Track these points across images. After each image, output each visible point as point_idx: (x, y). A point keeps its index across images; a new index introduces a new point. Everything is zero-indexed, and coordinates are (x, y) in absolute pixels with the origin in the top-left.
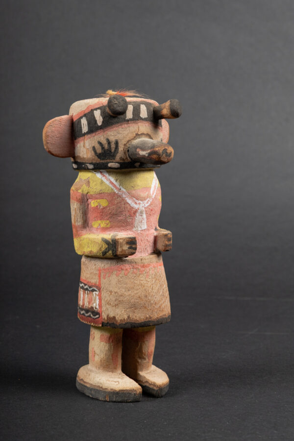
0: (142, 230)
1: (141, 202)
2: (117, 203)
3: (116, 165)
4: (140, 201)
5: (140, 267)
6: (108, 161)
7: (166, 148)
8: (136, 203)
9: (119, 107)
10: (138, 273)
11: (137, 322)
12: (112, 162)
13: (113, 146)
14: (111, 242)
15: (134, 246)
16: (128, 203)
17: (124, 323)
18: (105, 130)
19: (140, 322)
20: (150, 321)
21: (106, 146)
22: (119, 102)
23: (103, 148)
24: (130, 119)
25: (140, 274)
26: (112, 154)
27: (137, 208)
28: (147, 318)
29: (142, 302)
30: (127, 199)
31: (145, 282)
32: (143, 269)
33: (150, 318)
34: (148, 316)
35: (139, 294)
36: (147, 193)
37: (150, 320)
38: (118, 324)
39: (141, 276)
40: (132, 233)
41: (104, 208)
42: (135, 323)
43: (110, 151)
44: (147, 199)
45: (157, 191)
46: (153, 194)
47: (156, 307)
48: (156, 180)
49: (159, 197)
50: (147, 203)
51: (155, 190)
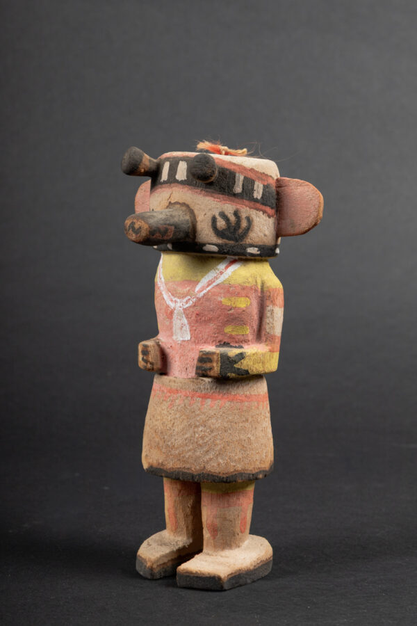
0: (183, 341)
5: (166, 391)
15: (145, 358)
24: (164, 181)
25: (163, 400)
27: (172, 308)
29: (157, 440)
30: (163, 292)
36: (188, 289)
39: (164, 402)
40: (171, 342)
44: (186, 296)
45: (213, 287)
46: (201, 291)
47: (173, 452)
48: (221, 273)
49: (219, 299)
50: (187, 302)
51: (208, 286)
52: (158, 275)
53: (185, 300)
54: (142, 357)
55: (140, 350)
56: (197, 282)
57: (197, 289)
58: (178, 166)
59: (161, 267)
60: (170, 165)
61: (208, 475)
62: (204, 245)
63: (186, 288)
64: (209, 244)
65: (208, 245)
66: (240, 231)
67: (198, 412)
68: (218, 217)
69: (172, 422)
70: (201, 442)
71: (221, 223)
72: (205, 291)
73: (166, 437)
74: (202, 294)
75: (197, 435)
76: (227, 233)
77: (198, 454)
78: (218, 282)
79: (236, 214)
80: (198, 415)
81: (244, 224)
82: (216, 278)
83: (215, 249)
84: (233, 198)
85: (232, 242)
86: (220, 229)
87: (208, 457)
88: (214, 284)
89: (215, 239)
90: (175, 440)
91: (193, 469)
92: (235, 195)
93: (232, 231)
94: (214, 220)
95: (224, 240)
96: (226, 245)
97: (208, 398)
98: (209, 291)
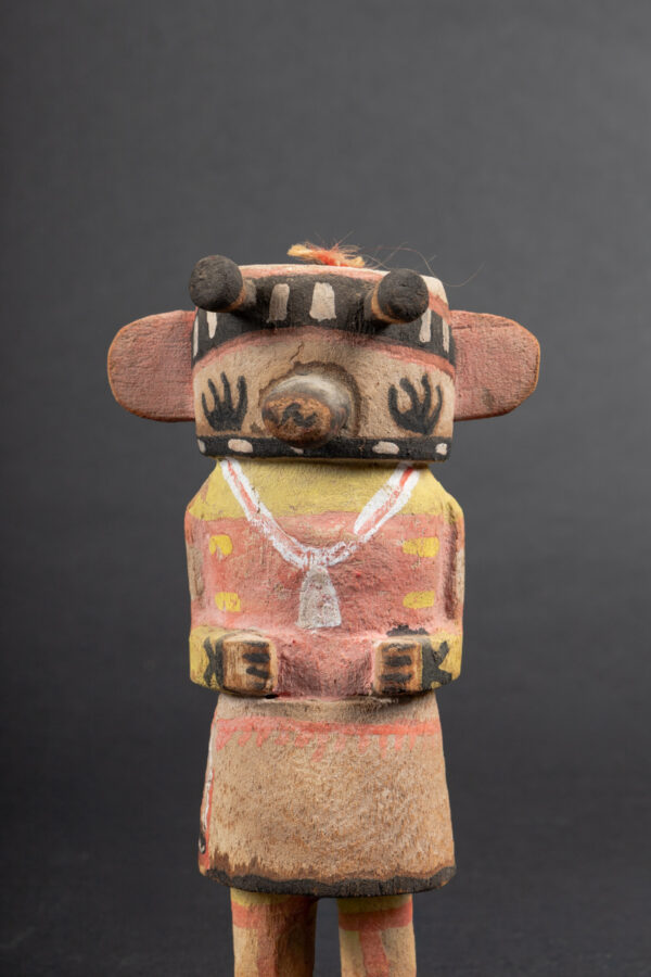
0: (324, 629)
1: (316, 551)
2: (250, 548)
3: (243, 446)
4: (311, 548)
5: (297, 730)
6: (229, 433)
7: (299, 401)
8: (299, 553)
9: (208, 288)
10: (290, 744)
11: (275, 879)
12: (236, 437)
13: (235, 394)
14: (214, 650)
15: (260, 667)
16: (275, 550)
17: (242, 875)
18: (220, 349)
19: (282, 878)
20: (307, 881)
21: (221, 392)
22: (210, 277)
23: (217, 398)
24: (279, 321)
25: (295, 748)
26: (234, 415)
27: (300, 566)
28: (301, 871)
29: (292, 826)
30: (272, 538)
31: (306, 771)
32: (308, 735)
33: (312, 871)
34: (304, 865)
35: (284, 802)
36: (338, 528)
37: (311, 878)
38: (231, 876)
39: (298, 751)
40: (293, 633)
41: (226, 559)
42: (268, 880)
43: (230, 407)
44: (334, 543)
45: (386, 523)
46: (366, 531)
47: (335, 845)
48: (397, 494)
49: (398, 543)
50: (337, 554)
51: (377, 521)
52: (244, 505)
53: (333, 550)
54: (246, 666)
55: (240, 654)
56: (355, 514)
57: (357, 528)
58: (312, 294)
59: (248, 489)
60: (291, 291)
61: (406, 879)
62: (375, 442)
63: (333, 526)
64: (385, 440)
65: (381, 443)
66: (431, 413)
67: (377, 762)
68: (399, 388)
69: (327, 788)
70: (389, 818)
71: (404, 401)
72: (373, 531)
73: (315, 817)
74: (368, 536)
75: (381, 807)
76: (413, 418)
77: (385, 841)
78: (394, 510)
79: (425, 381)
80: (378, 767)
81: (435, 401)
82: (390, 504)
83: (393, 449)
84: (418, 352)
85: (419, 435)
86: (402, 411)
87: (401, 845)
88: (388, 516)
89: (396, 432)
90: (338, 821)
91: (379, 872)
92: (422, 346)
93: (419, 413)
94: (393, 394)
95: (408, 432)
96: (411, 440)
97: (390, 733)
98: (380, 530)
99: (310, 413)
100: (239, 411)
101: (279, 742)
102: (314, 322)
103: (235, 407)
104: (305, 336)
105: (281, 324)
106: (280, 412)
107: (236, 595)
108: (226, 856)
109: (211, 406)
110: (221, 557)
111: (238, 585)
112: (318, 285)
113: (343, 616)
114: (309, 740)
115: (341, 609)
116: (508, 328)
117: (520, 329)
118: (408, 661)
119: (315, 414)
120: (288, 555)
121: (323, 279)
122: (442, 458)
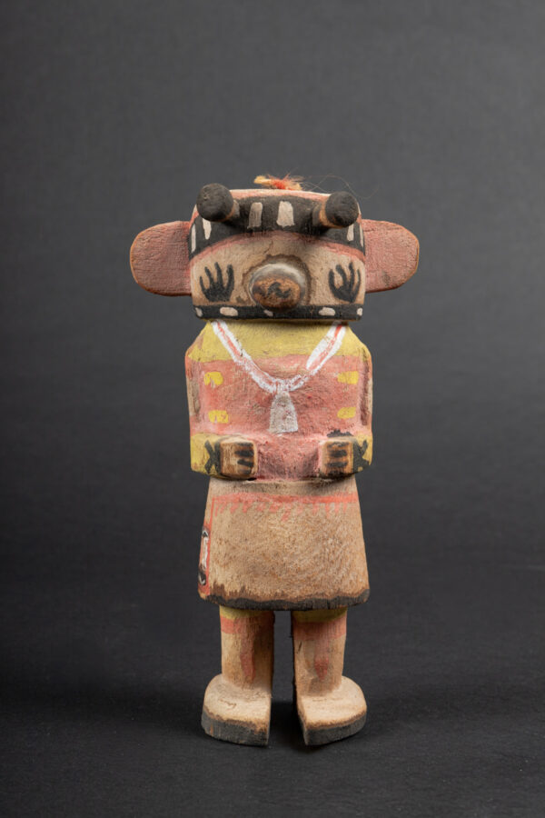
0: (287, 433)
1: (282, 381)
2: (236, 381)
3: (232, 312)
4: (278, 380)
5: (271, 501)
6: (220, 303)
8: (270, 383)
10: (267, 511)
11: (258, 600)
12: (226, 306)
13: (225, 276)
14: (214, 449)
15: (247, 460)
16: (253, 381)
17: (235, 598)
18: (214, 247)
19: (263, 600)
20: (281, 601)
21: (215, 276)
23: (211, 280)
25: (269, 513)
26: (224, 292)
27: (271, 392)
28: (276, 595)
29: (268, 565)
30: (252, 373)
31: (278, 528)
32: (279, 505)
33: (283, 595)
34: (278, 591)
35: (263, 549)
36: (296, 365)
37: (283, 599)
38: (226, 599)
39: (272, 516)
40: (266, 436)
41: (218, 388)
42: (253, 601)
43: (222, 285)
44: (294, 376)
45: (327, 362)
46: (314, 367)
47: (298, 577)
48: (333, 342)
49: (334, 375)
50: (296, 383)
51: (321, 360)
52: (230, 351)
53: (293, 380)
54: (238, 459)
55: (233, 451)
56: (307, 356)
57: (309, 365)
58: (278, 208)
59: (234, 341)
60: (264, 207)
61: (344, 598)
62: (321, 308)
63: (293, 365)
64: (327, 306)
65: (324, 309)
66: (354, 288)
67: (324, 521)
68: (335, 271)
69: (292, 539)
70: (332, 557)
71: (338, 280)
72: (318, 367)
73: (284, 559)
74: (315, 371)
75: (327, 550)
76: (343, 291)
77: (330, 573)
78: (332, 353)
79: (351, 267)
80: (325, 525)
81: (356, 280)
82: (329, 349)
83: (332, 312)
84: (347, 247)
85: (347, 303)
86: (337, 287)
87: (341, 576)
88: (328, 357)
89: (333, 301)
90: (300, 560)
91: (327, 594)
92: (349, 243)
93: (348, 288)
94: (331, 275)
95: (341, 301)
96: (343, 306)
97: (331, 502)
98: (323, 368)
99: (287, 288)
100: (228, 289)
101: (258, 509)
102: (280, 228)
103: (225, 285)
104: (274, 237)
105: (257, 229)
106: (266, 288)
107: (225, 412)
108: (222, 586)
109: (207, 285)
110: (214, 387)
111: (227, 405)
112: (281, 203)
113: (299, 424)
114: (279, 507)
115: (298, 420)
116: (399, 231)
117: (406, 231)
118: (345, 454)
119: (290, 290)
120: (263, 384)
121: (285, 199)
122: (360, 317)
